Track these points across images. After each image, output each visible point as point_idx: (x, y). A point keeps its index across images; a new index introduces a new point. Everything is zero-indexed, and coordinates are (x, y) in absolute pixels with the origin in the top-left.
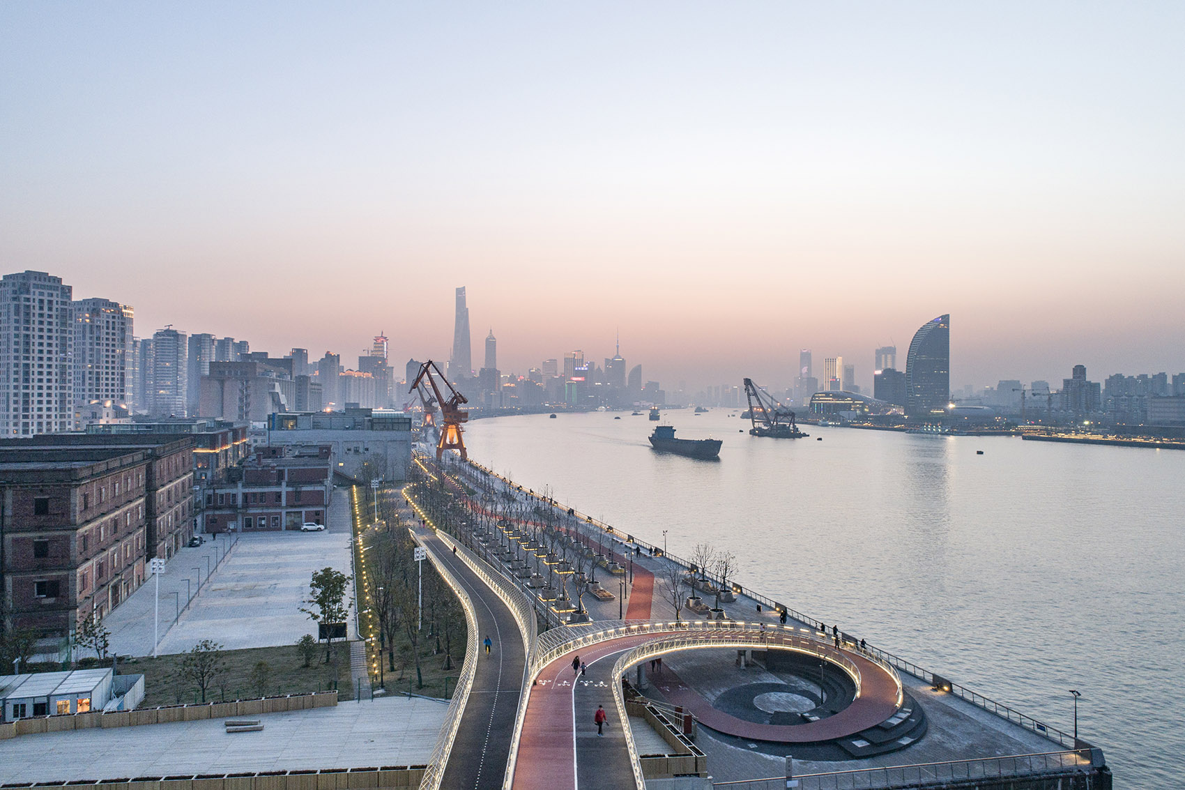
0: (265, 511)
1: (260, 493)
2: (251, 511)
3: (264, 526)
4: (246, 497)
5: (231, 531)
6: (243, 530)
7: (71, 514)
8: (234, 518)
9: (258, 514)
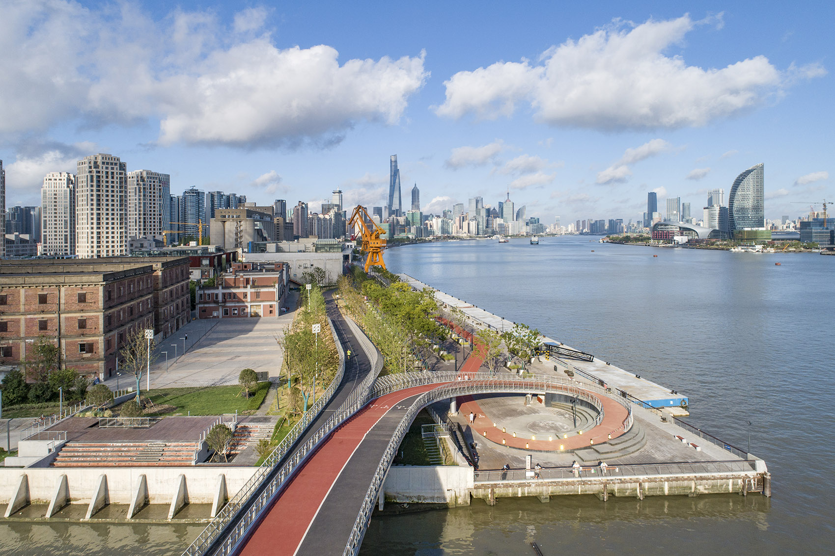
1: (233, 293)
2: (228, 304)
3: (236, 314)
4: (225, 295)
5: (214, 317)
6: (223, 317)
7: (100, 302)
8: (217, 309)
9: (232, 306)
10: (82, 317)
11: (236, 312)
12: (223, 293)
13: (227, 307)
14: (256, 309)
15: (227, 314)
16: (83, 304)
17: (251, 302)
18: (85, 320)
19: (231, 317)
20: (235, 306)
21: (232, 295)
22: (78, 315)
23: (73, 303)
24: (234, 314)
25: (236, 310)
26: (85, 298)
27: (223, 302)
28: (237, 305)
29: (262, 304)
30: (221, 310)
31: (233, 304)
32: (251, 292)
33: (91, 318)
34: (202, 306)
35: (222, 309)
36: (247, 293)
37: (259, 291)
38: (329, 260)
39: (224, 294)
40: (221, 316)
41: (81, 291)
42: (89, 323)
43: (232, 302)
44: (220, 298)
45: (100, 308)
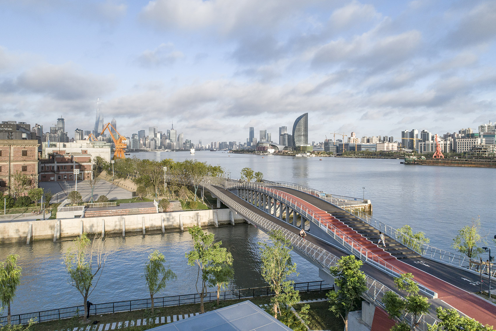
0: (67, 173)
1: (64, 166)
4: (58, 167)
5: (51, 180)
6: (57, 180)
7: (36, 156)
8: (53, 176)
9: (63, 174)
10: (24, 164)
12: (57, 166)
13: (60, 174)
15: (60, 178)
16: (25, 157)
18: (26, 166)
19: (62, 180)
21: (63, 167)
22: (22, 163)
23: (19, 156)
24: (65, 178)
26: (26, 153)
27: (57, 171)
29: (83, 172)
30: (56, 175)
32: (76, 165)
33: (30, 165)
34: (43, 173)
36: (73, 165)
37: (80, 164)
38: (102, 152)
41: (24, 149)
42: (28, 168)
43: (64, 171)
44: (56, 169)
45: (36, 159)
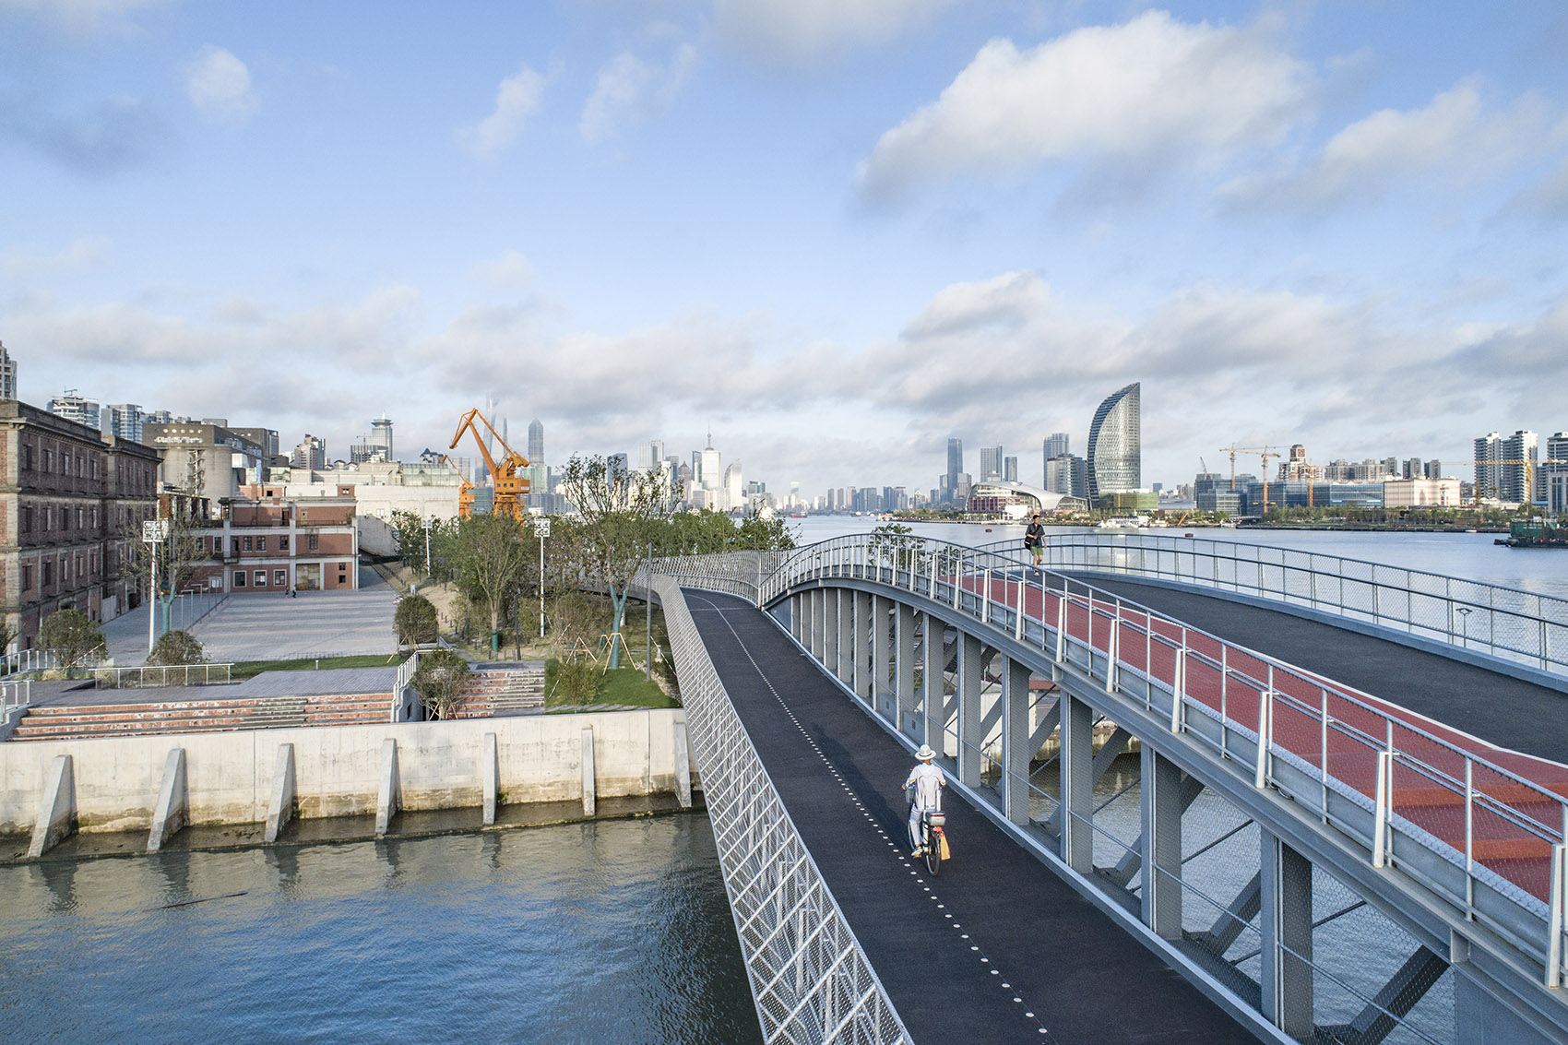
1: (258, 537)
2: (244, 562)
3: (264, 583)
4: (237, 543)
5: (213, 590)
6: (232, 590)
7: (9, 469)
8: (216, 572)
9: (254, 567)
11: (262, 579)
12: (232, 537)
13: (242, 567)
14: (309, 572)
15: (243, 583)
17: (298, 556)
19: (251, 589)
20: (261, 567)
21: (255, 541)
24: (258, 583)
25: (263, 574)
27: (232, 557)
28: (265, 562)
29: (322, 561)
30: (227, 572)
31: (256, 562)
32: (297, 535)
35: (232, 573)
36: (288, 536)
37: (315, 532)
38: (430, 501)
39: (235, 541)
40: (227, 589)
43: (255, 556)
44: (227, 548)
45: (10, 482)
